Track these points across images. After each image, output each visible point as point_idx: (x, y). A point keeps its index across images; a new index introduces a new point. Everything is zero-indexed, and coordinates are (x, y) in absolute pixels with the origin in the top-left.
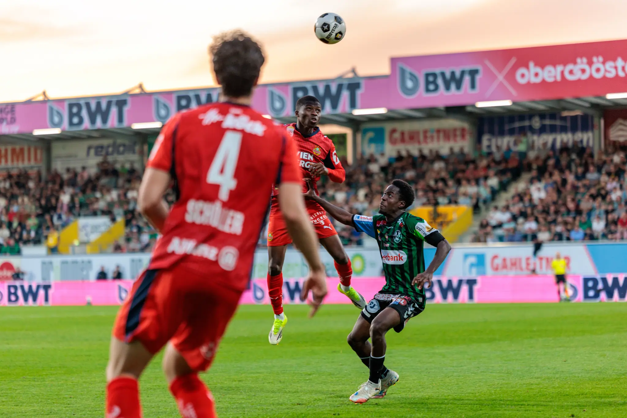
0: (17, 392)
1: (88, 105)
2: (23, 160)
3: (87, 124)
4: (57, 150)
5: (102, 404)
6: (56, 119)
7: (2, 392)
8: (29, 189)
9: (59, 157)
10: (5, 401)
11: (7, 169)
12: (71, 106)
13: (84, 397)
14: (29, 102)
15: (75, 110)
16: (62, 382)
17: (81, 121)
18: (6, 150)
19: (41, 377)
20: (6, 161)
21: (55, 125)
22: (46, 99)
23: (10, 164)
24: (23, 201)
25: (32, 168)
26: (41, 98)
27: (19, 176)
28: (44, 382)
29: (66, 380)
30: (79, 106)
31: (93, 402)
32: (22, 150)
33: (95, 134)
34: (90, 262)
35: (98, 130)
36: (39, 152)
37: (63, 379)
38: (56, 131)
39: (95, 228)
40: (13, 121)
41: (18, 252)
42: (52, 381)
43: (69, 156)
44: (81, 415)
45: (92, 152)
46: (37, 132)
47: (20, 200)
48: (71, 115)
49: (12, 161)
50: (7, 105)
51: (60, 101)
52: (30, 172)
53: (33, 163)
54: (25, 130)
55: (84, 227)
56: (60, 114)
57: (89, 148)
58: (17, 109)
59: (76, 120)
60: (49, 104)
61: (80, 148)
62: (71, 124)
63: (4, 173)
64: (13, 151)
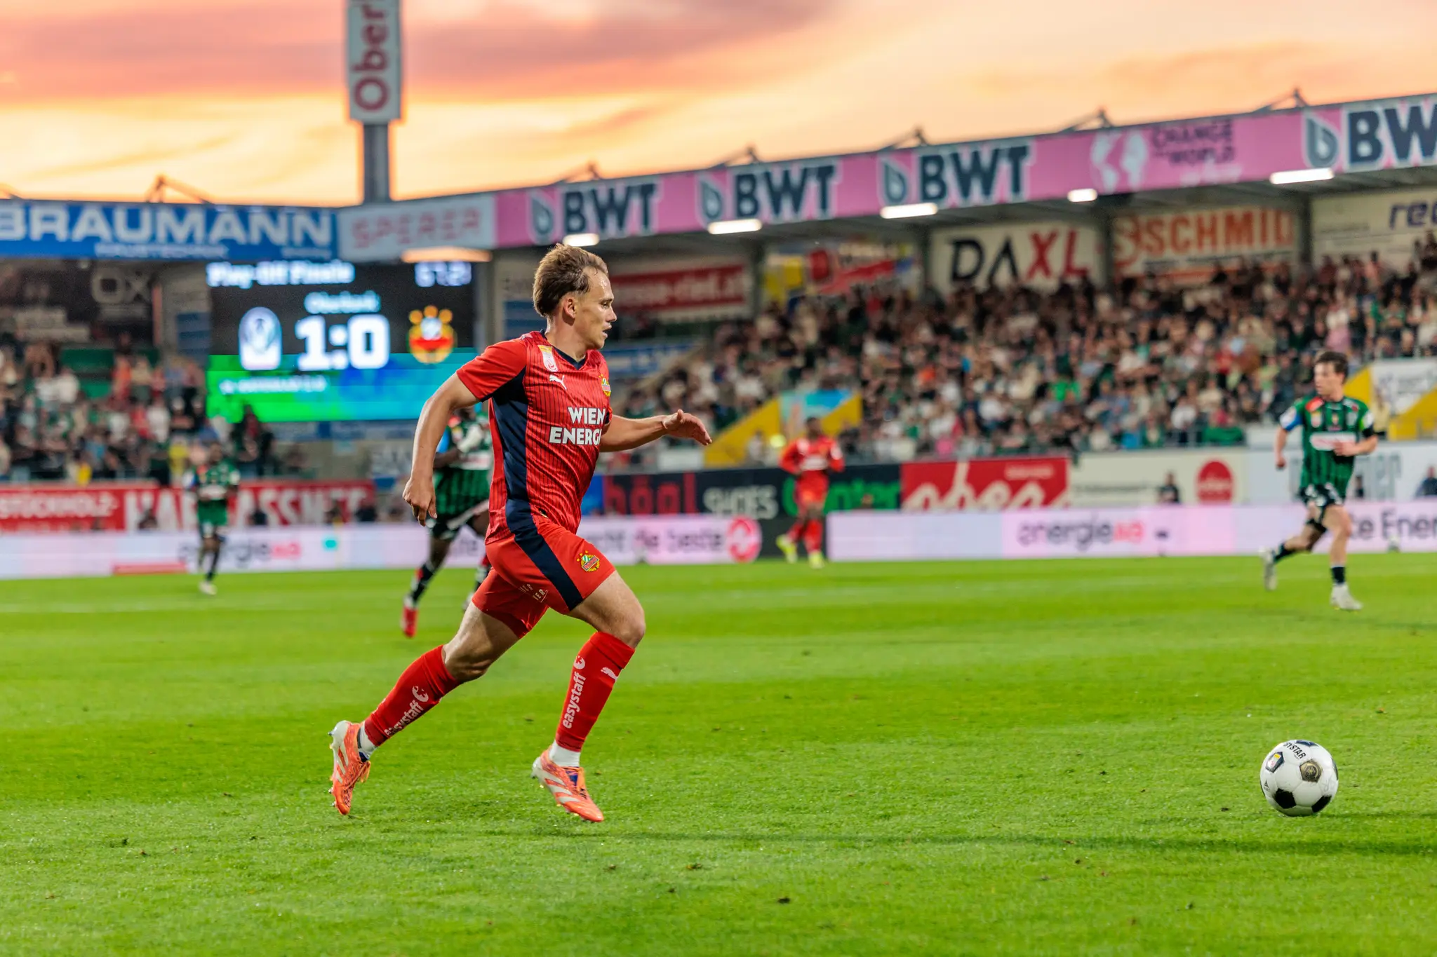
0: (1234, 737)
1: (1392, 115)
2: (1250, 241)
3: (1389, 157)
4: (1325, 215)
5: (1417, 763)
6: (1322, 148)
7: (1201, 738)
8: (1264, 303)
9: (1330, 231)
10: (1206, 758)
11: (1217, 262)
12: (1354, 118)
13: (1378, 747)
14: (1264, 113)
15: (1363, 127)
16: (1331, 717)
17: (1377, 150)
18: (1214, 220)
19: (1285, 707)
20: (1214, 243)
21: (1319, 162)
22: (1301, 106)
23: (1221, 250)
24: (1250, 327)
25: (1269, 255)
26: (1290, 103)
27: (1241, 272)
28: (1292, 718)
29: (1341, 713)
30: (1372, 118)
31: (1398, 758)
32: (1248, 218)
33: (1406, 179)
34: (1396, 458)
35: (1415, 170)
36: (1285, 221)
37: (1332, 712)
38: (1323, 174)
39: (1408, 384)
40: (1228, 155)
41: (1239, 440)
42: (1309, 714)
43: (1351, 228)
44: (1370, 786)
45: (1402, 217)
46: (1281, 178)
47: (1243, 327)
48: (1355, 138)
49: (1228, 242)
50: (1216, 119)
51: (1330, 109)
52: (1265, 264)
53: (1271, 245)
54: (1255, 174)
55: (1385, 381)
56: (1330, 138)
57: (1395, 210)
58: (1238, 128)
59: (1365, 149)
60: (1308, 115)
61: (1374, 209)
62: (1355, 157)
63: (1209, 269)
64: (1230, 220)
